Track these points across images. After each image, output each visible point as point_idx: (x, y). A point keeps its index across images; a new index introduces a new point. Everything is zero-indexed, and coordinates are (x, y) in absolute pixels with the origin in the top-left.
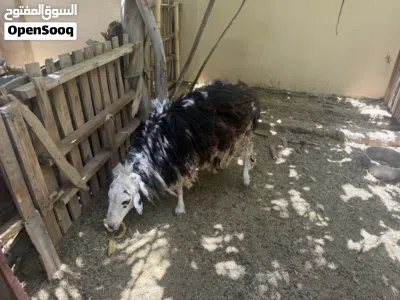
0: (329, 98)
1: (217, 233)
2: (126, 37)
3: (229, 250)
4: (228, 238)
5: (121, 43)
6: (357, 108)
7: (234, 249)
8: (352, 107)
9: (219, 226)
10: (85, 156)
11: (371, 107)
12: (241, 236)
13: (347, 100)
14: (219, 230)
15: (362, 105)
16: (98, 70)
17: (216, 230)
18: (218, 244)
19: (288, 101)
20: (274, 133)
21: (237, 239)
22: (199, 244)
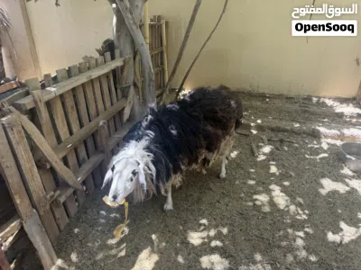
0: (305, 99)
1: (202, 228)
2: (117, 52)
3: (214, 244)
4: (212, 233)
5: (113, 58)
6: (331, 107)
7: (218, 243)
8: (327, 106)
9: (204, 221)
10: (81, 158)
11: (345, 105)
12: (225, 231)
13: (322, 100)
14: (204, 225)
15: (336, 104)
16: (92, 81)
17: (201, 225)
18: (203, 238)
19: (267, 102)
20: (254, 132)
21: (221, 233)
22: (186, 238)
